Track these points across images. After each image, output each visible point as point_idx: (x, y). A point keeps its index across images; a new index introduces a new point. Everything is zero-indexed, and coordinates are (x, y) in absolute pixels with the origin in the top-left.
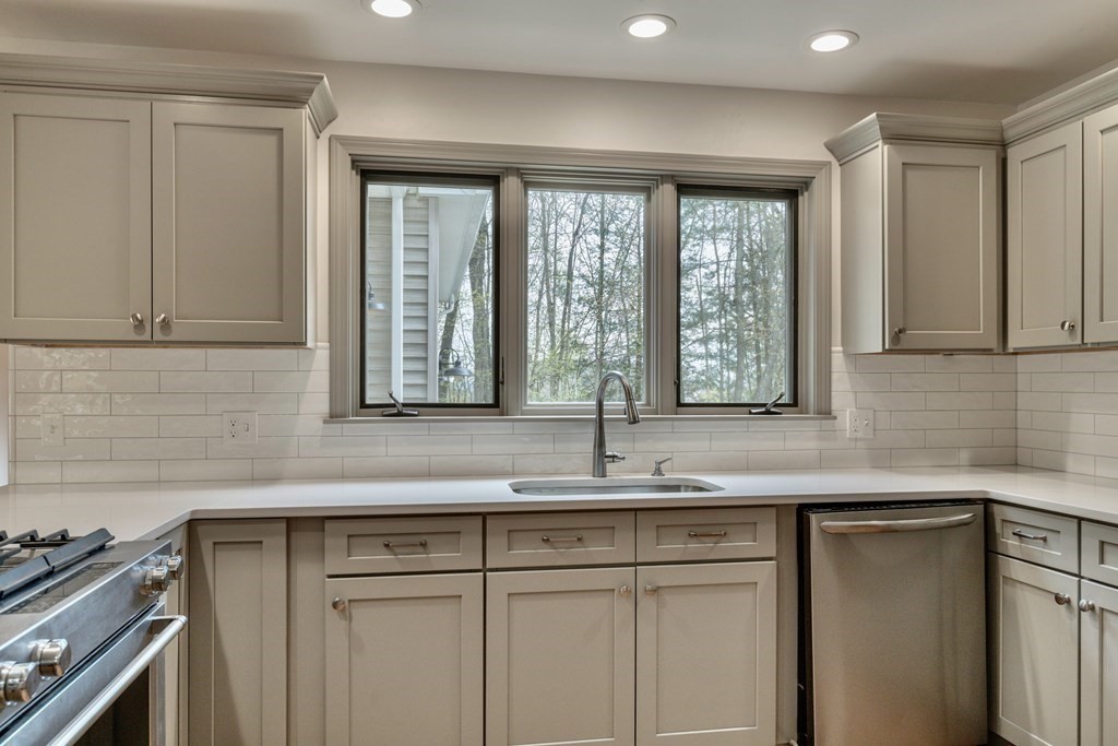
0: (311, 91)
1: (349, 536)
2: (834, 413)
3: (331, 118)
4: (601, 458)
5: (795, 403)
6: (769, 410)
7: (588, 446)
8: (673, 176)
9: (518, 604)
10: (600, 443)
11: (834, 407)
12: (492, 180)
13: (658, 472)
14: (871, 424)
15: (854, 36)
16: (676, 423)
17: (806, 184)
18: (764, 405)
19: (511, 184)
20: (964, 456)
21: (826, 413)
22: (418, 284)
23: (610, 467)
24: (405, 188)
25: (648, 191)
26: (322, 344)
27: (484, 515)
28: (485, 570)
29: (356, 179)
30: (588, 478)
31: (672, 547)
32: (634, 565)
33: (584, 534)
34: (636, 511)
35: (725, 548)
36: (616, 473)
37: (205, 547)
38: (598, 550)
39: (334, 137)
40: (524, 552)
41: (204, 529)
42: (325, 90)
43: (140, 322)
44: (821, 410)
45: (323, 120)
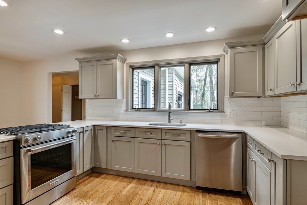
0: (117, 57)
1: (115, 130)
2: (225, 111)
3: (126, 60)
4: (170, 120)
5: (217, 109)
6: (210, 111)
7: (167, 117)
8: (188, 62)
9: (140, 144)
10: (169, 116)
11: (225, 110)
12: (153, 67)
13: (181, 123)
14: (235, 114)
15: (216, 28)
16: (187, 113)
17: (219, 60)
18: (209, 109)
19: (156, 67)
20: (263, 123)
21: (223, 112)
22: (171, 86)
23: (171, 121)
24: (168, 68)
25: (184, 65)
26: (125, 98)
27: (135, 128)
28: (135, 138)
29: (131, 70)
30: (167, 123)
31: (168, 137)
32: (161, 139)
33: (152, 133)
34: (161, 129)
35: (179, 138)
36: (172, 122)
37: (96, 130)
38: (154, 136)
39: (126, 63)
40: (141, 135)
41: (96, 127)
42: (120, 56)
43: (95, 95)
44: (222, 111)
45: (124, 61)
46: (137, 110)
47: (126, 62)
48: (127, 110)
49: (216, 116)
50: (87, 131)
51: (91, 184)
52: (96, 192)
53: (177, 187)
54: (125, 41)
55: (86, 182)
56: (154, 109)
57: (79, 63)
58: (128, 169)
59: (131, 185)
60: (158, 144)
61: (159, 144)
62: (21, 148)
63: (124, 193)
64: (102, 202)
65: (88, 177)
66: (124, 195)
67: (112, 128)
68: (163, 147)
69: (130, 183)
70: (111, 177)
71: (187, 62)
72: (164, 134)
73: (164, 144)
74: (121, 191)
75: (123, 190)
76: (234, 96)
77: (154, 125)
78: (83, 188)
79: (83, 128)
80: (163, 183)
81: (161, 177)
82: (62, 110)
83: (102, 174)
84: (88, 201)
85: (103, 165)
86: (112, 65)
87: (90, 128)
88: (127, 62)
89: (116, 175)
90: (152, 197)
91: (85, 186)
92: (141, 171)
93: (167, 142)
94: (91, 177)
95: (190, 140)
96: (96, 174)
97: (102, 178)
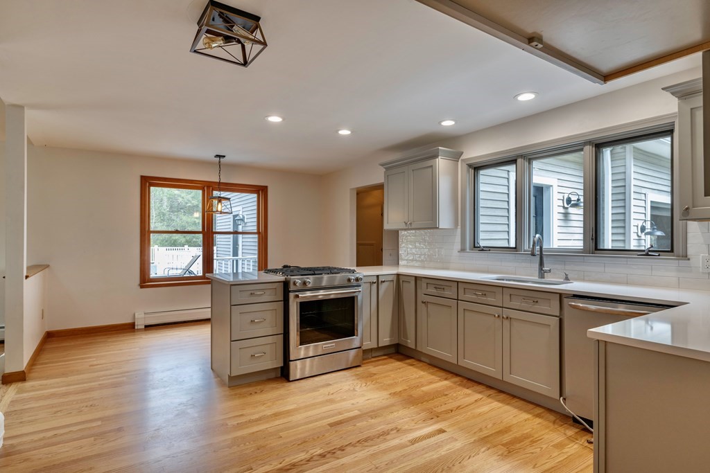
0: (438, 153)
1: (427, 284)
2: (689, 257)
3: (462, 153)
4: (542, 273)
5: (672, 251)
6: (647, 254)
7: (537, 266)
9: (466, 313)
10: (541, 264)
11: (689, 253)
12: (513, 161)
17: (673, 125)
18: (644, 251)
19: (519, 161)
21: (685, 257)
23: (546, 275)
26: (459, 227)
27: (458, 282)
28: (458, 300)
29: (472, 171)
30: (536, 278)
31: (516, 303)
32: (503, 307)
33: (486, 293)
34: (503, 287)
35: (537, 308)
36: (548, 278)
37: (401, 281)
38: (490, 300)
39: (462, 160)
40: (469, 296)
41: (401, 277)
42: (444, 150)
43: (406, 224)
44: (681, 254)
45: (456, 157)
46: (483, 249)
47: (462, 158)
48: (463, 250)
49: (666, 268)
50: (384, 282)
51: (385, 366)
52: (385, 377)
53: (531, 406)
54: (448, 123)
55: (380, 362)
56: (515, 248)
57: (384, 170)
58: (447, 355)
59: (446, 383)
60: (497, 315)
61: (499, 316)
62: (290, 292)
63: (424, 389)
64: (386, 389)
65: (386, 357)
66: (423, 391)
67: (423, 279)
68: (506, 323)
69: (446, 379)
70: (421, 364)
71: (589, 143)
72: (507, 298)
73: (507, 318)
74: (422, 385)
75: (426, 385)
76: (691, 216)
77: (507, 280)
78: (371, 368)
79: (378, 276)
80: (508, 394)
81: (502, 381)
82: (382, 250)
83: (409, 357)
84: (368, 384)
85: (410, 343)
86: (431, 169)
87: (390, 278)
88: (464, 157)
89: (429, 364)
90: (467, 406)
91: (375, 367)
92: (469, 363)
93: (513, 314)
94: (391, 358)
95: (558, 315)
96: (401, 357)
97: (406, 363)
